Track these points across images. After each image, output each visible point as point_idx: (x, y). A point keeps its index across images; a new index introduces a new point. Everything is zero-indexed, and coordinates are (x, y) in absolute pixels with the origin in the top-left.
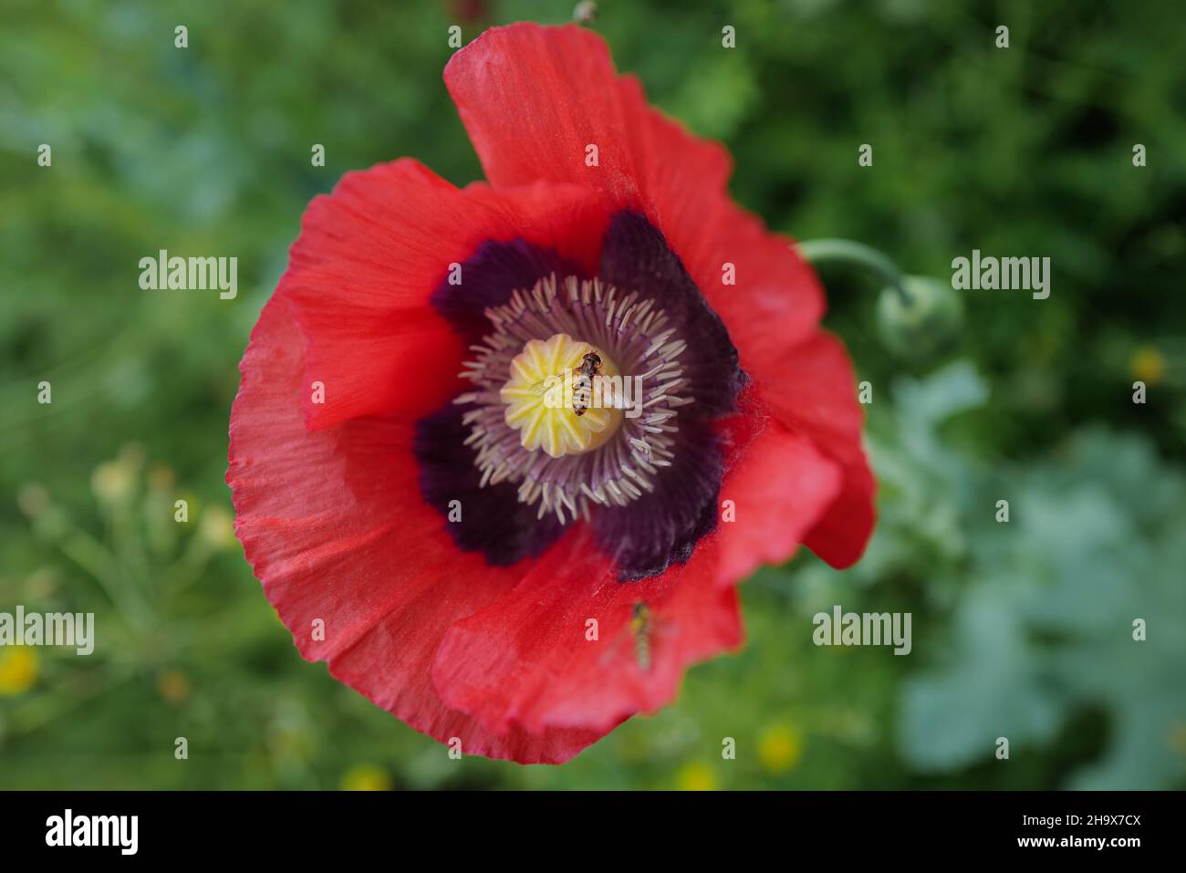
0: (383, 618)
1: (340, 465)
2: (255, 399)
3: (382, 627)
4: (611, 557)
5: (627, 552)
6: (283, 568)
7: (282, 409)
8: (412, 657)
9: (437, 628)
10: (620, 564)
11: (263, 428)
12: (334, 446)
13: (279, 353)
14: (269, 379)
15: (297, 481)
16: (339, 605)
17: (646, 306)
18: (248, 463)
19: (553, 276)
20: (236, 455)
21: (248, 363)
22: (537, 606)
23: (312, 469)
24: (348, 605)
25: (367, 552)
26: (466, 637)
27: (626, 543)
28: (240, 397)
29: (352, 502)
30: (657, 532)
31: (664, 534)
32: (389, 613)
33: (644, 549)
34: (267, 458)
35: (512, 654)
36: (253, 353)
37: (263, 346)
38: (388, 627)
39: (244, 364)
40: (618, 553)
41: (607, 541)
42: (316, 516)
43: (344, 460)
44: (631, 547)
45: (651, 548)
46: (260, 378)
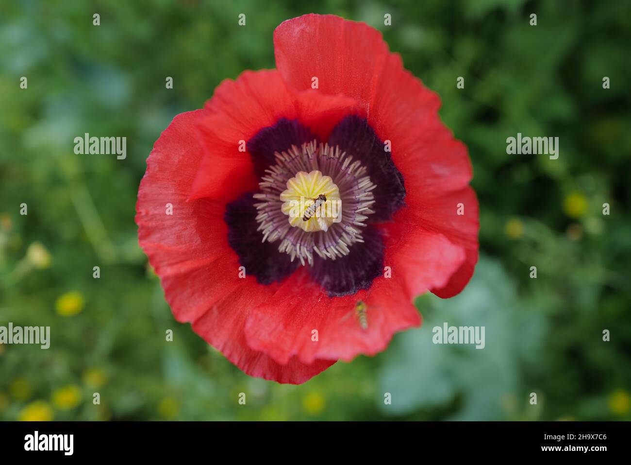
0: (215, 303)
1: (193, 222)
2: (154, 179)
3: (215, 309)
4: (320, 284)
5: (327, 283)
6: (169, 271)
7: (166, 187)
8: (229, 324)
9: (239, 312)
10: (325, 288)
11: (156, 196)
12: (191, 211)
13: (168, 157)
14: (161, 170)
15: (172, 226)
16: (193, 294)
17: (357, 163)
18: (147, 214)
19: (315, 141)
20: (140, 208)
21: (152, 159)
22: (290, 305)
23: (180, 221)
24: (196, 295)
25: (207, 268)
26: (260, 315)
27: (327, 279)
28: (146, 177)
29: (199, 241)
30: (343, 275)
31: (347, 276)
32: (218, 301)
33: (337, 283)
34: (156, 212)
35: (281, 327)
36: (155, 154)
37: (160, 152)
38: (218, 308)
39: (149, 159)
40: (323, 283)
41: (317, 277)
42: (181, 246)
43: (196, 219)
44: (329, 280)
45: (340, 282)
46: (157, 169)
